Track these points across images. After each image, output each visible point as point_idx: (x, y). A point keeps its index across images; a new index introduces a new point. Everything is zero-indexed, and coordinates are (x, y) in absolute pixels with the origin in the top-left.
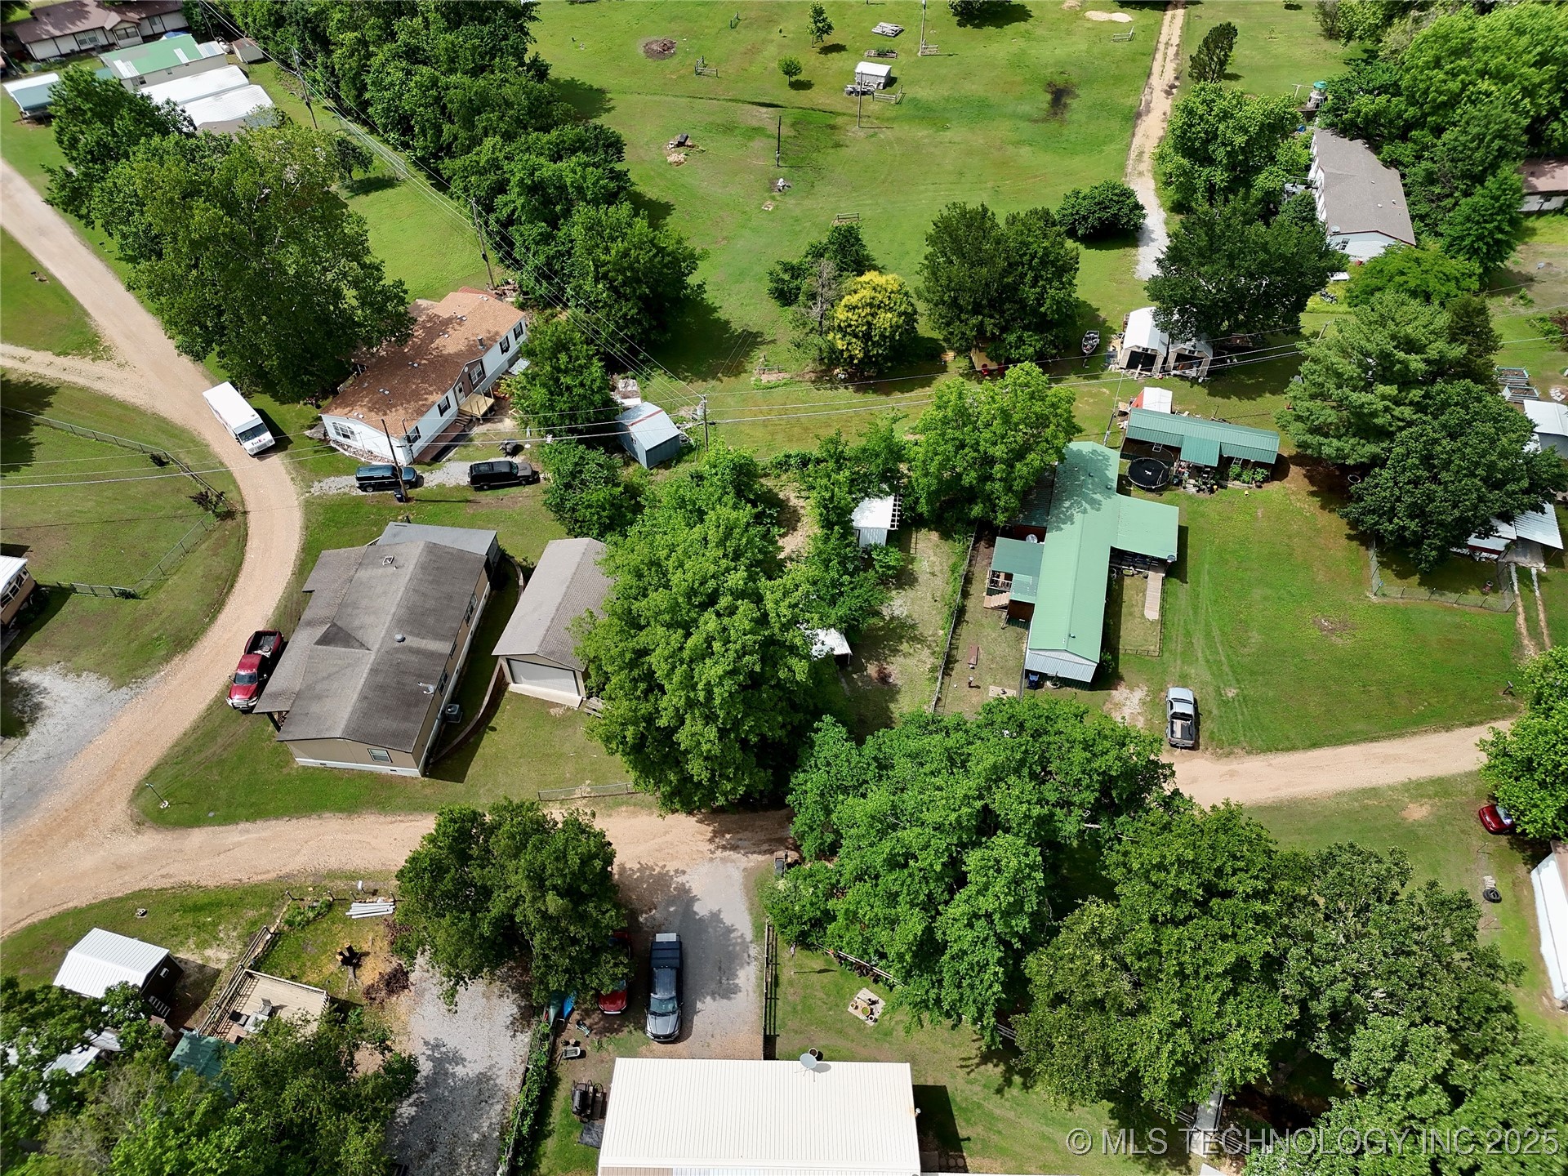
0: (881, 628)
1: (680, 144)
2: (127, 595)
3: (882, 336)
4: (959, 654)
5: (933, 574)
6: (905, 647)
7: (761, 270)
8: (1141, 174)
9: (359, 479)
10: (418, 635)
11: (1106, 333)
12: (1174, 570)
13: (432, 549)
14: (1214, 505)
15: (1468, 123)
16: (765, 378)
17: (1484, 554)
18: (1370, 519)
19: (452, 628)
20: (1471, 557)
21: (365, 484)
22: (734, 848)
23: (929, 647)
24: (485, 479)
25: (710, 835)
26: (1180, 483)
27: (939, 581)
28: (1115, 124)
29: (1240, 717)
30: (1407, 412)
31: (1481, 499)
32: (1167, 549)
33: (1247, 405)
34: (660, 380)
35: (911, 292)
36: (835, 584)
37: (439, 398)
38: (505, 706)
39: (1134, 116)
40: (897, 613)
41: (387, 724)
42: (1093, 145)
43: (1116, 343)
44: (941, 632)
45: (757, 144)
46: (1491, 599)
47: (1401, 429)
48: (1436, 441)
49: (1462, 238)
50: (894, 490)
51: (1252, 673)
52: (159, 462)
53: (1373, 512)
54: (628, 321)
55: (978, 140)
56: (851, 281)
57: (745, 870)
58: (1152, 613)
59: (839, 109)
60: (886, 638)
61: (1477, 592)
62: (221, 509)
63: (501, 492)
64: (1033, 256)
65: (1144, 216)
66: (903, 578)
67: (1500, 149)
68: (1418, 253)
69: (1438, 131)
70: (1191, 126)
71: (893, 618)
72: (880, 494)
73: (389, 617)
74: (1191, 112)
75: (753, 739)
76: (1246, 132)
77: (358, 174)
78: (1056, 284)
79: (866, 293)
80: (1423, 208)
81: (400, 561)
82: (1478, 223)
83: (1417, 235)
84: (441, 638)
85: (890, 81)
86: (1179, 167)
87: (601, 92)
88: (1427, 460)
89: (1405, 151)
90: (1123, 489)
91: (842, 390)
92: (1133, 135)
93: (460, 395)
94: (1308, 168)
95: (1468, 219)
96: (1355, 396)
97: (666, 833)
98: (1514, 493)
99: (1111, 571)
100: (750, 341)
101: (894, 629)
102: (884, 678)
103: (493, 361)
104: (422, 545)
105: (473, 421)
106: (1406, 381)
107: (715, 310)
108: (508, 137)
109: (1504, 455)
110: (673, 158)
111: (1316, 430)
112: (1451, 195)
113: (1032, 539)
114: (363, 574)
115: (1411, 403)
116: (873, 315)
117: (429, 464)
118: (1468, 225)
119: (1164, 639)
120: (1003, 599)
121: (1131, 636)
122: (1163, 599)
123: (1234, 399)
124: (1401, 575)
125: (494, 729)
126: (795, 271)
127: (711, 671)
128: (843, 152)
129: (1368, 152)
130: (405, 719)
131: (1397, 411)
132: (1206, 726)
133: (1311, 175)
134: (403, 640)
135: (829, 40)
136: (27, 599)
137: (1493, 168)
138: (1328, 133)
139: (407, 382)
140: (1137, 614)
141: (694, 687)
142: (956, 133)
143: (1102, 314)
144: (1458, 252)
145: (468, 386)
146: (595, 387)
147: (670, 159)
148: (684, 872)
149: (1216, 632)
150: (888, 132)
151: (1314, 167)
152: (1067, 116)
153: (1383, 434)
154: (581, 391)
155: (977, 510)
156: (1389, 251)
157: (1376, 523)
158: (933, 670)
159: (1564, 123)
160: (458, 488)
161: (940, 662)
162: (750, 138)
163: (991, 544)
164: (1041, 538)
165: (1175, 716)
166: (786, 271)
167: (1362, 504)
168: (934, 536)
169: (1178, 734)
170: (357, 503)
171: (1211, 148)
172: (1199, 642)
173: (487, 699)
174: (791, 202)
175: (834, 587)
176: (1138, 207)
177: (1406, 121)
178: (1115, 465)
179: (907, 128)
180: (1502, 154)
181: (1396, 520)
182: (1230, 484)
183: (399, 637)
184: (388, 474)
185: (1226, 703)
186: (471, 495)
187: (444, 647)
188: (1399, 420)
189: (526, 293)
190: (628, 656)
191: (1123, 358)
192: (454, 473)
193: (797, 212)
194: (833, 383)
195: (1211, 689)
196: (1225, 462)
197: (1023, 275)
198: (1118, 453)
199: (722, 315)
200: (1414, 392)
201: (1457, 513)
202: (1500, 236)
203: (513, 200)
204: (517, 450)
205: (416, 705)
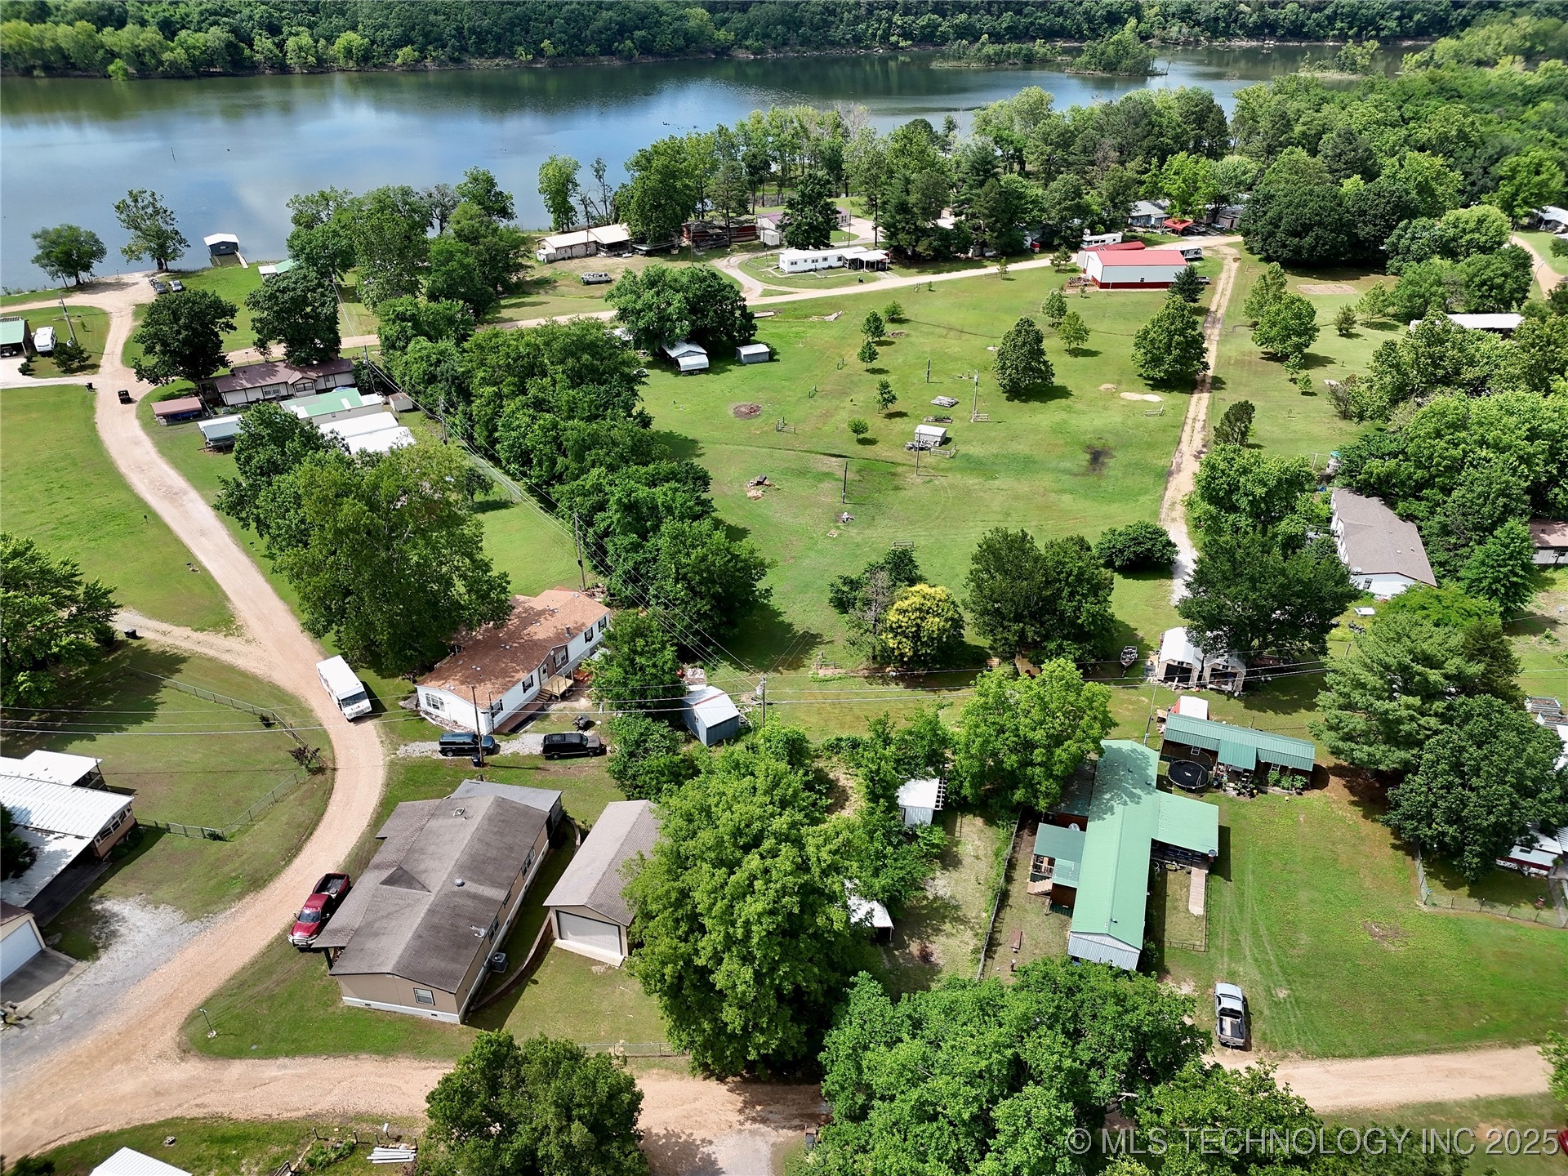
0: (924, 907)
1: (759, 483)
2: (215, 837)
3: (931, 639)
4: (1002, 938)
5: (977, 858)
6: (947, 927)
7: (824, 584)
8: (1174, 520)
9: (441, 743)
10: (476, 881)
11: (1144, 650)
12: (1217, 865)
13: (501, 803)
14: (1254, 809)
15: (1472, 483)
16: (822, 673)
17: (1533, 870)
18: (1410, 825)
19: (509, 877)
20: (1520, 871)
21: (447, 748)
22: (764, 1121)
23: (972, 928)
24: (557, 749)
25: (740, 1105)
26: (1220, 786)
27: (983, 866)
28: (1149, 480)
29: (1292, 1019)
30: (1433, 722)
31: (1514, 805)
32: (1208, 844)
33: (1282, 719)
34: (725, 670)
35: (958, 601)
36: (879, 855)
37: (524, 676)
38: (549, 960)
39: (1166, 475)
40: (941, 893)
41: (436, 963)
42: (1128, 496)
43: (1153, 658)
44: (984, 915)
45: (826, 485)
46: (1545, 914)
47: (1428, 737)
48: (1462, 749)
49: (1480, 580)
50: (940, 773)
51: (1303, 975)
52: (267, 722)
53: (1411, 817)
54: (701, 616)
55: (1023, 487)
56: (903, 589)
57: (774, 1145)
58: (1197, 908)
59: (899, 460)
60: (928, 917)
61: (1530, 906)
62: (314, 764)
63: (569, 761)
64: (1069, 574)
65: (1177, 553)
66: (947, 858)
67: (1505, 506)
68: (1437, 592)
69: (1446, 491)
70: (1214, 478)
71: (936, 898)
72: (926, 776)
73: (453, 863)
74: (1213, 468)
75: (788, 987)
76: (1265, 485)
77: (479, 497)
78: (1091, 599)
79: (917, 600)
80: (1442, 556)
81: (470, 812)
82: (1493, 567)
83: (1438, 578)
84: (500, 886)
85: (945, 441)
86: (1205, 513)
87: (694, 442)
88: (1457, 767)
89: (1420, 508)
90: (1163, 784)
91: (893, 685)
92: (1166, 489)
93: (543, 676)
94: (1329, 520)
95: (1483, 563)
96: (1379, 703)
97: (696, 1099)
98: (1547, 801)
99: (1152, 864)
100: (810, 641)
101: (937, 909)
102: (925, 956)
103: (577, 648)
104: (491, 799)
105: (553, 698)
106: (1430, 693)
107: (780, 614)
108: (612, 468)
109: (1530, 763)
110: (752, 493)
111: (1349, 737)
112: (1467, 545)
113: (1074, 827)
114: (434, 824)
115: (1436, 715)
116: (923, 619)
117: (507, 735)
118: (1484, 569)
119: (1209, 935)
120: (1046, 885)
121: (1176, 929)
122: (1207, 895)
123: (1270, 713)
124: (1451, 886)
125: (536, 982)
126: (854, 584)
127: (752, 908)
128: (903, 494)
129: (1384, 507)
130: (453, 960)
131: (1422, 721)
132: (1258, 1027)
133: (1333, 526)
134: (463, 884)
135: (892, 408)
136: (124, 836)
137: (1502, 520)
138: (1345, 492)
139: (497, 661)
140: (1182, 909)
141: (733, 923)
142: (1003, 482)
143: (1140, 633)
144: (1478, 592)
145: (552, 669)
146: (666, 668)
147: (750, 494)
148: (711, 1143)
149: (1263, 931)
150: (942, 479)
151: (1334, 519)
152: (1105, 472)
153: (1411, 742)
154: (654, 671)
155: (1019, 795)
156: (1410, 590)
157: (1416, 829)
158: (976, 951)
159: (1565, 489)
160: (531, 756)
161: (982, 943)
162: (820, 481)
163: (1034, 832)
164: (1083, 828)
165: (1226, 1012)
166: (845, 584)
167: (1401, 810)
168: (979, 822)
169: (1228, 1031)
170: (437, 765)
171: (1234, 498)
172: (1246, 942)
173: (533, 951)
174: (853, 531)
175: (878, 859)
176: (1169, 544)
177: (1416, 481)
178: (1155, 765)
179: (959, 476)
180: (1508, 511)
181: (1434, 826)
182: (1270, 790)
183: (459, 881)
184: (469, 740)
185: (1277, 1004)
186: (542, 763)
187: (500, 895)
188: (1426, 729)
189: (612, 595)
190: (674, 895)
191: (1160, 672)
192: (530, 742)
193: (859, 539)
194: (885, 680)
195: (1260, 988)
196: (1263, 768)
197: (1060, 590)
198: (1158, 754)
199: (786, 619)
200: (1437, 703)
201: (1492, 818)
202: (1515, 579)
203: (611, 516)
204: (588, 725)
205: (466, 948)
